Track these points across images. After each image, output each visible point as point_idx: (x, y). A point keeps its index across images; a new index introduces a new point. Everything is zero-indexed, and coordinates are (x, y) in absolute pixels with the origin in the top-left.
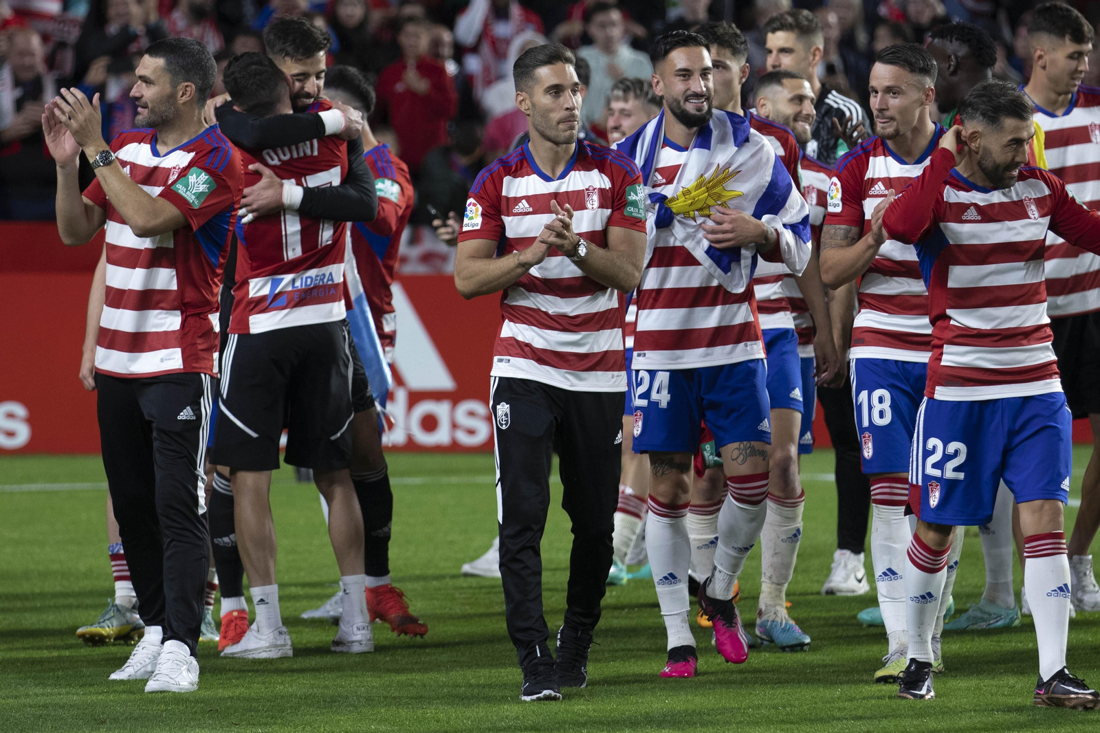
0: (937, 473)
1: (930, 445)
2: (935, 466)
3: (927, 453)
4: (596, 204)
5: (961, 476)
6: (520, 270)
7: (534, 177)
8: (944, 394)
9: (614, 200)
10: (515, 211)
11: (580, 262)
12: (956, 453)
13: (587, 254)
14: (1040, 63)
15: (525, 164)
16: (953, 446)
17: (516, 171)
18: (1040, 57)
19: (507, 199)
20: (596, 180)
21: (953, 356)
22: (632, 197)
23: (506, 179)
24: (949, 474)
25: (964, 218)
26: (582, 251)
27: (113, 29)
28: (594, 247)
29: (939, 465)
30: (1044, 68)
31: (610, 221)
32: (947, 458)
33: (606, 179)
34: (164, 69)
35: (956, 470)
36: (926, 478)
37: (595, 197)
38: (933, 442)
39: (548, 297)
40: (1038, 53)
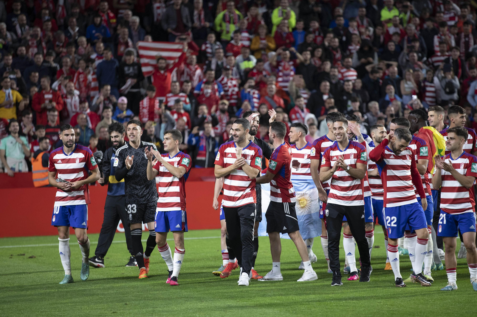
0: (389, 225)
1: (387, 219)
2: (389, 223)
3: (387, 220)
4: (353, 157)
5: (395, 225)
6: (331, 174)
7: (338, 151)
8: (389, 206)
9: (358, 156)
10: (333, 160)
11: (348, 171)
12: (394, 219)
13: (349, 169)
14: (453, 121)
15: (336, 147)
16: (393, 218)
17: (334, 149)
18: (453, 120)
19: (331, 156)
20: (353, 151)
21: (390, 195)
22: (363, 155)
23: (331, 151)
24: (393, 225)
25: (390, 158)
26: (348, 168)
27: (200, 116)
28: (351, 167)
29: (390, 223)
30: (454, 123)
31: (357, 162)
32: (391, 221)
33: (356, 151)
34: (242, 126)
35: (394, 224)
36: (388, 227)
37: (353, 156)
38: (388, 217)
39: (339, 181)
40: (452, 119)
